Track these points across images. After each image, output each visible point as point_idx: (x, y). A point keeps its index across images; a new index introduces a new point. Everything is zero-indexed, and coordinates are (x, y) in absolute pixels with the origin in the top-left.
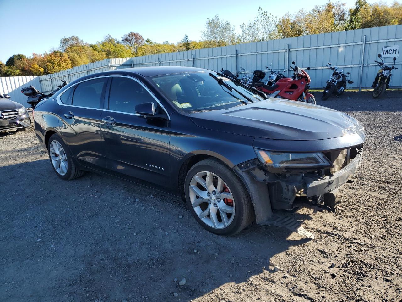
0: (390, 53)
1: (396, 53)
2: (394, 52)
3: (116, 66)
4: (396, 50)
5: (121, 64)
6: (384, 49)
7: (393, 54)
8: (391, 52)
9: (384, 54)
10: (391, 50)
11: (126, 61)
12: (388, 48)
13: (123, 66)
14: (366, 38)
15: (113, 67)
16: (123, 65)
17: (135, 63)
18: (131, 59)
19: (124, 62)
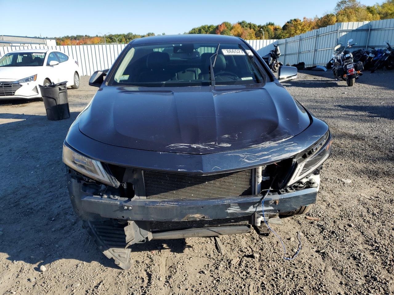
3: (347, 32)
5: (354, 29)
11: (362, 25)
13: (357, 31)
15: (343, 33)
16: (356, 29)
17: (373, 28)
18: (369, 23)
19: (359, 27)
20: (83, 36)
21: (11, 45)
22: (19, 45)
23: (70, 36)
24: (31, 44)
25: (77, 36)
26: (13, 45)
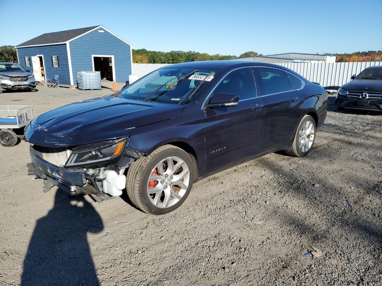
20: (376, 52)
21: (293, 61)
22: (300, 61)
23: (361, 52)
24: (310, 60)
25: (369, 52)
26: (295, 61)
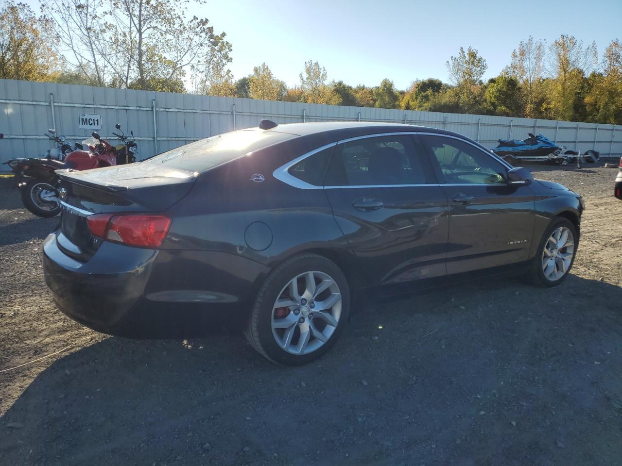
0: (91, 124)
1: (98, 124)
2: (96, 122)
4: (97, 120)
6: (81, 117)
7: (94, 125)
8: (91, 122)
9: (82, 124)
10: (92, 120)
12: (87, 117)
14: (53, 97)
